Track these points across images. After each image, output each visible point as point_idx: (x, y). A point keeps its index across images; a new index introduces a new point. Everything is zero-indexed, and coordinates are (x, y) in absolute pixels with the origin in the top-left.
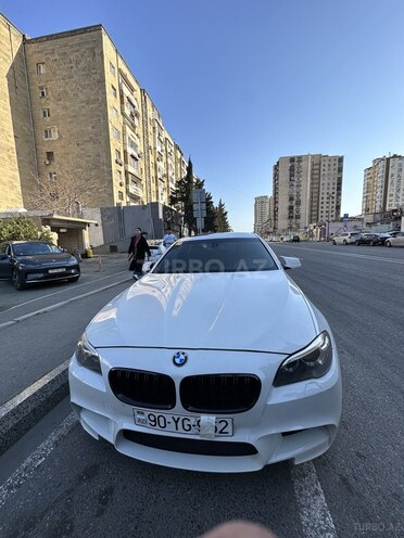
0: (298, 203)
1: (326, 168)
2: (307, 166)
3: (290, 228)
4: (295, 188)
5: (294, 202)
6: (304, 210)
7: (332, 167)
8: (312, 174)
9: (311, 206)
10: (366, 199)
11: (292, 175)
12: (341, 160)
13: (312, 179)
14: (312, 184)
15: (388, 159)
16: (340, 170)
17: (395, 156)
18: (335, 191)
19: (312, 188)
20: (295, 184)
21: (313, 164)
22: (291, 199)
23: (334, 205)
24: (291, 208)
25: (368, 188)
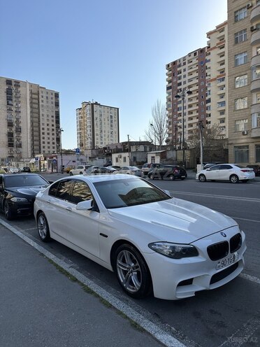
0: (19, 130)
1: (44, 99)
2: (25, 93)
3: (11, 157)
4: (14, 114)
5: (14, 129)
6: (26, 138)
7: (50, 100)
8: (31, 103)
9: (33, 135)
10: (80, 135)
11: (9, 99)
12: (57, 95)
13: (31, 107)
14: (31, 112)
15: (92, 104)
16: (57, 105)
17: (96, 103)
18: (54, 123)
19: (31, 117)
20: (14, 109)
21: (31, 93)
22: (10, 125)
23: (55, 137)
24: (10, 135)
25: (81, 127)
